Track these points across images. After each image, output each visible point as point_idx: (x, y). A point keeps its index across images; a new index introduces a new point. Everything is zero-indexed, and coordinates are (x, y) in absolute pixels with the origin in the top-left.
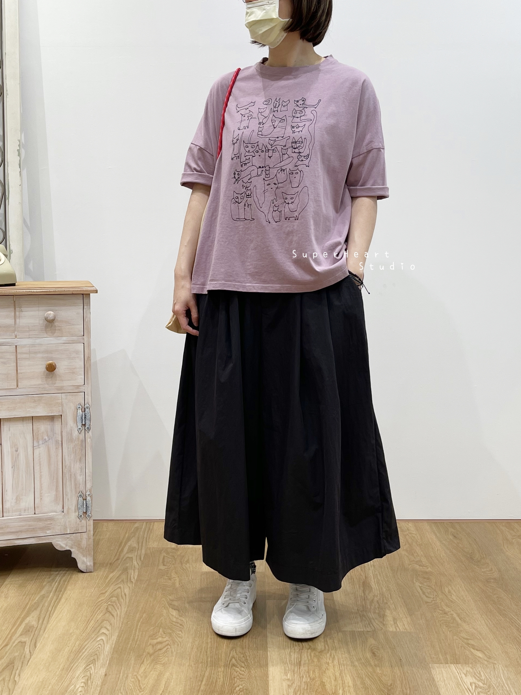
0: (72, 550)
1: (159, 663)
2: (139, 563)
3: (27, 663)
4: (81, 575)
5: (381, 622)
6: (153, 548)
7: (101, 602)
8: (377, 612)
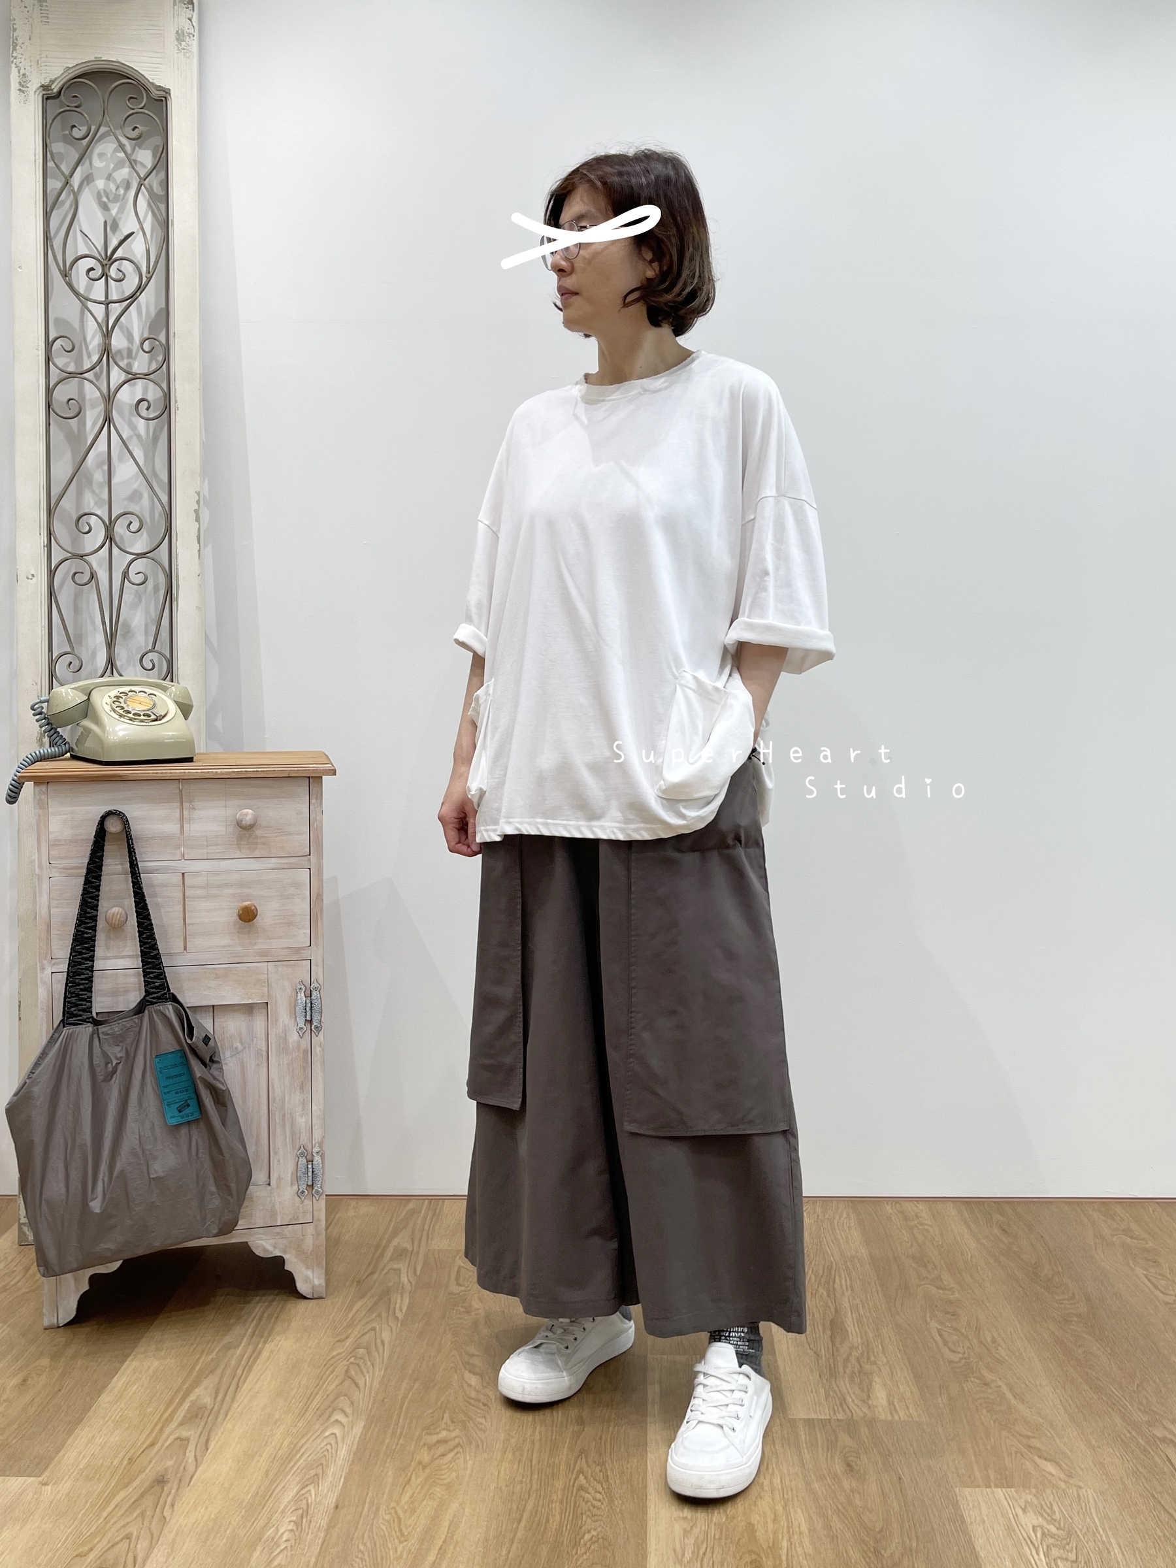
0: (285, 1257)
1: (441, 1482)
2: (411, 1280)
3: (188, 1481)
4: (303, 1303)
5: (864, 1401)
6: (439, 1251)
7: (336, 1359)
8: (857, 1380)
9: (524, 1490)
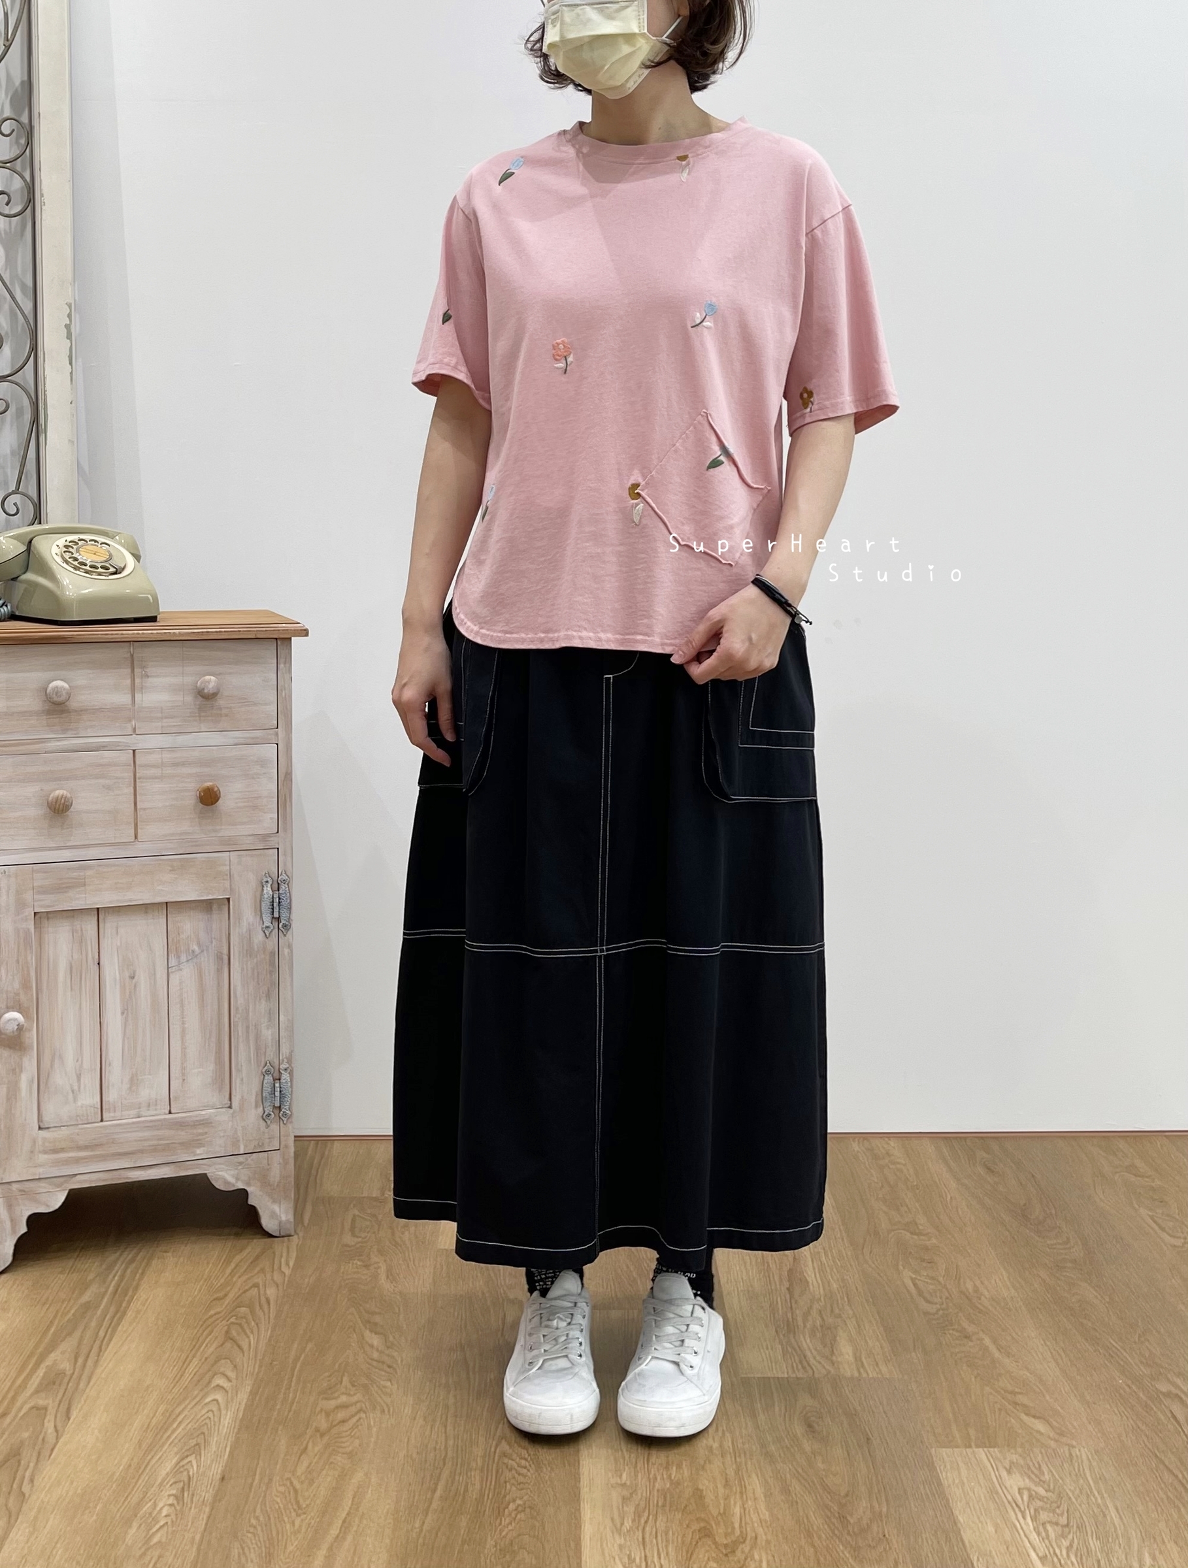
1: (341, 1450)
2: (298, 1230)
3: (48, 1455)
5: (827, 1358)
6: (330, 1197)
7: (213, 1319)
8: (819, 1335)
9: (437, 1457)
